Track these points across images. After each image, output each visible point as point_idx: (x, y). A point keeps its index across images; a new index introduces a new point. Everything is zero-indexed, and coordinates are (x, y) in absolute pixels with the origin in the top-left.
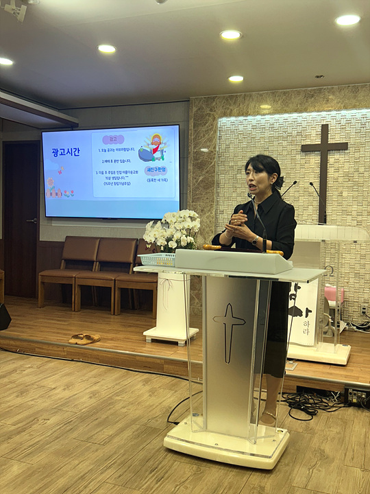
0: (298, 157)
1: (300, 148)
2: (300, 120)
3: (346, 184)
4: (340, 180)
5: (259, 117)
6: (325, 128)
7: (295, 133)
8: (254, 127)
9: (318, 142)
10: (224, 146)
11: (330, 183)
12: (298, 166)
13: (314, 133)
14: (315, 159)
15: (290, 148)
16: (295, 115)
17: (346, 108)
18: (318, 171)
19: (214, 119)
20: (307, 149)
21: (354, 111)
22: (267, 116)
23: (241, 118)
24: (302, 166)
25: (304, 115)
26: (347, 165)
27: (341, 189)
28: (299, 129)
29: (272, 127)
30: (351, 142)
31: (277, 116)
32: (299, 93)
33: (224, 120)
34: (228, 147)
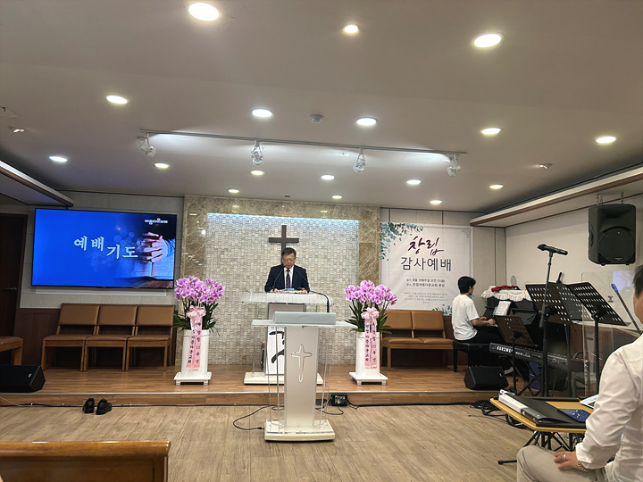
0: (266, 245)
1: (267, 240)
2: (267, 220)
5: (238, 216)
6: (284, 228)
7: (263, 229)
8: (234, 222)
9: (280, 236)
12: (266, 252)
13: (277, 230)
14: (277, 248)
15: (260, 239)
16: (264, 217)
17: (298, 216)
19: (205, 214)
20: (272, 241)
21: (303, 219)
23: (224, 215)
24: (269, 252)
25: (270, 217)
28: (267, 226)
29: (247, 224)
30: (301, 238)
32: (268, 203)
33: (211, 214)
34: (214, 234)
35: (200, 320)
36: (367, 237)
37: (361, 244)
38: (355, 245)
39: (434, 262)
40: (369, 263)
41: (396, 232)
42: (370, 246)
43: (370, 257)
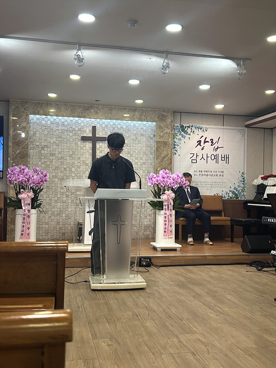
0: (79, 143)
1: (80, 138)
2: (80, 121)
5: (55, 117)
6: (94, 128)
7: (77, 129)
8: (52, 123)
9: (91, 135)
10: (32, 133)
12: (79, 148)
13: (88, 130)
14: (89, 145)
15: (74, 137)
16: (77, 119)
17: (106, 118)
18: (91, 151)
19: (27, 115)
20: (84, 139)
21: (109, 121)
22: (59, 117)
23: (44, 117)
24: (82, 148)
25: (82, 119)
28: (80, 127)
29: (63, 124)
31: (66, 118)
32: (80, 106)
33: (31, 116)
34: (35, 133)
35: (29, 201)
36: (162, 136)
37: (157, 142)
38: (153, 143)
39: (216, 157)
40: (164, 158)
41: (186, 132)
42: (165, 143)
43: (165, 153)
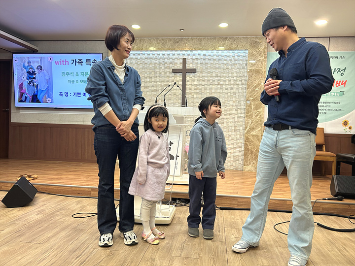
0: (171, 75)
1: (171, 71)
2: (171, 55)
3: (195, 91)
4: (193, 89)
5: (149, 52)
6: (184, 60)
7: (168, 62)
8: (146, 58)
9: (181, 67)
11: (187, 90)
12: (170, 81)
13: (179, 62)
14: (179, 77)
15: (166, 70)
16: (169, 52)
17: (195, 50)
18: (181, 83)
20: (175, 71)
21: (199, 52)
22: (153, 52)
23: (139, 52)
25: (174, 52)
26: (196, 81)
27: (193, 94)
28: (171, 60)
29: (156, 59)
30: (198, 69)
31: (159, 52)
32: (170, 40)
36: (255, 65)
37: (250, 71)
38: (245, 72)
40: (256, 87)
42: (257, 72)
43: (257, 82)
